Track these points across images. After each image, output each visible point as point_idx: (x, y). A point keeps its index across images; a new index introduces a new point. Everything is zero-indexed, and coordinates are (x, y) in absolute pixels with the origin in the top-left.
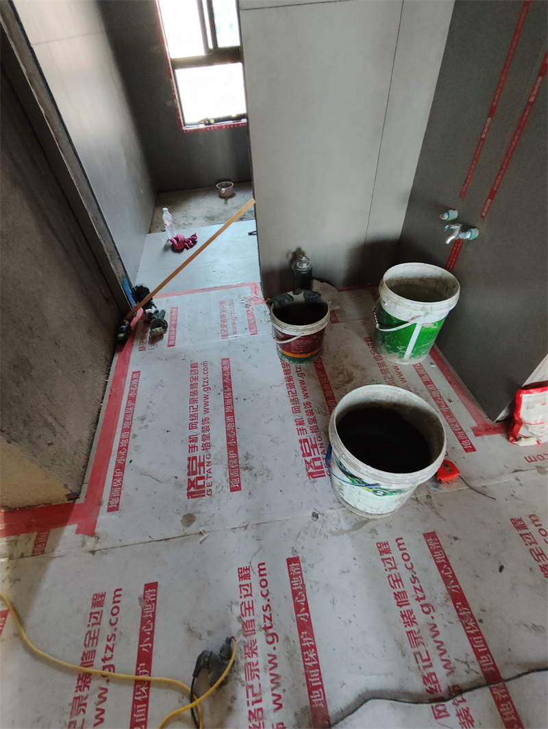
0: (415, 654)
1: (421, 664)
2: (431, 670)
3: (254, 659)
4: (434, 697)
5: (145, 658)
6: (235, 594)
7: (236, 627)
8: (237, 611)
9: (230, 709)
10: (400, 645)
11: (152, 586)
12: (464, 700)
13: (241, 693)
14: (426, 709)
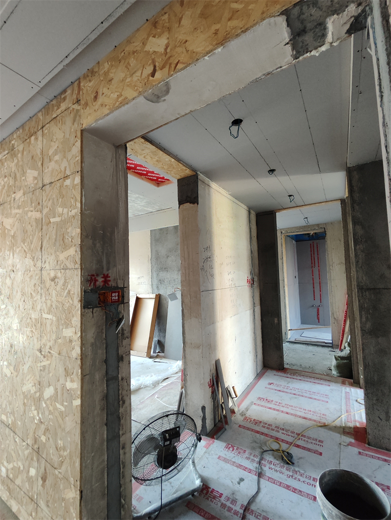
0: (261, 514)
1: (257, 514)
2: (254, 515)
3: (285, 468)
4: (247, 509)
5: (298, 446)
6: (308, 474)
7: (297, 469)
8: (302, 472)
9: (275, 458)
10: (266, 512)
11: (321, 454)
12: (240, 517)
13: (278, 462)
14: (245, 504)
